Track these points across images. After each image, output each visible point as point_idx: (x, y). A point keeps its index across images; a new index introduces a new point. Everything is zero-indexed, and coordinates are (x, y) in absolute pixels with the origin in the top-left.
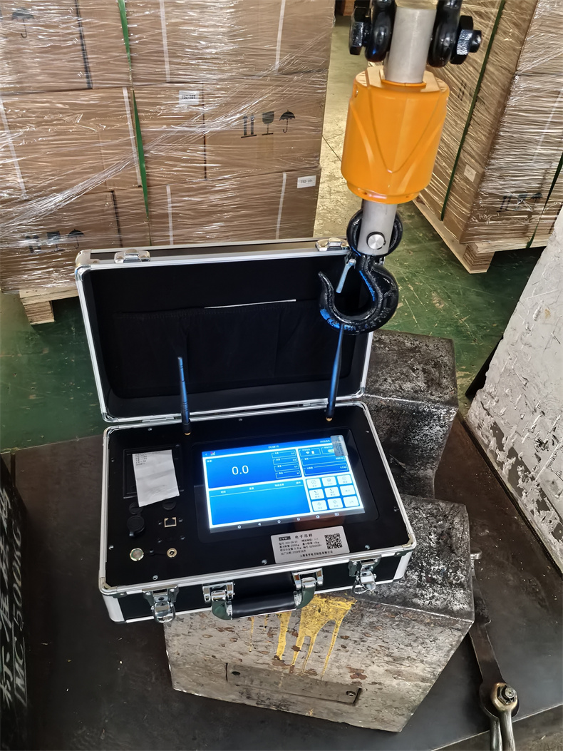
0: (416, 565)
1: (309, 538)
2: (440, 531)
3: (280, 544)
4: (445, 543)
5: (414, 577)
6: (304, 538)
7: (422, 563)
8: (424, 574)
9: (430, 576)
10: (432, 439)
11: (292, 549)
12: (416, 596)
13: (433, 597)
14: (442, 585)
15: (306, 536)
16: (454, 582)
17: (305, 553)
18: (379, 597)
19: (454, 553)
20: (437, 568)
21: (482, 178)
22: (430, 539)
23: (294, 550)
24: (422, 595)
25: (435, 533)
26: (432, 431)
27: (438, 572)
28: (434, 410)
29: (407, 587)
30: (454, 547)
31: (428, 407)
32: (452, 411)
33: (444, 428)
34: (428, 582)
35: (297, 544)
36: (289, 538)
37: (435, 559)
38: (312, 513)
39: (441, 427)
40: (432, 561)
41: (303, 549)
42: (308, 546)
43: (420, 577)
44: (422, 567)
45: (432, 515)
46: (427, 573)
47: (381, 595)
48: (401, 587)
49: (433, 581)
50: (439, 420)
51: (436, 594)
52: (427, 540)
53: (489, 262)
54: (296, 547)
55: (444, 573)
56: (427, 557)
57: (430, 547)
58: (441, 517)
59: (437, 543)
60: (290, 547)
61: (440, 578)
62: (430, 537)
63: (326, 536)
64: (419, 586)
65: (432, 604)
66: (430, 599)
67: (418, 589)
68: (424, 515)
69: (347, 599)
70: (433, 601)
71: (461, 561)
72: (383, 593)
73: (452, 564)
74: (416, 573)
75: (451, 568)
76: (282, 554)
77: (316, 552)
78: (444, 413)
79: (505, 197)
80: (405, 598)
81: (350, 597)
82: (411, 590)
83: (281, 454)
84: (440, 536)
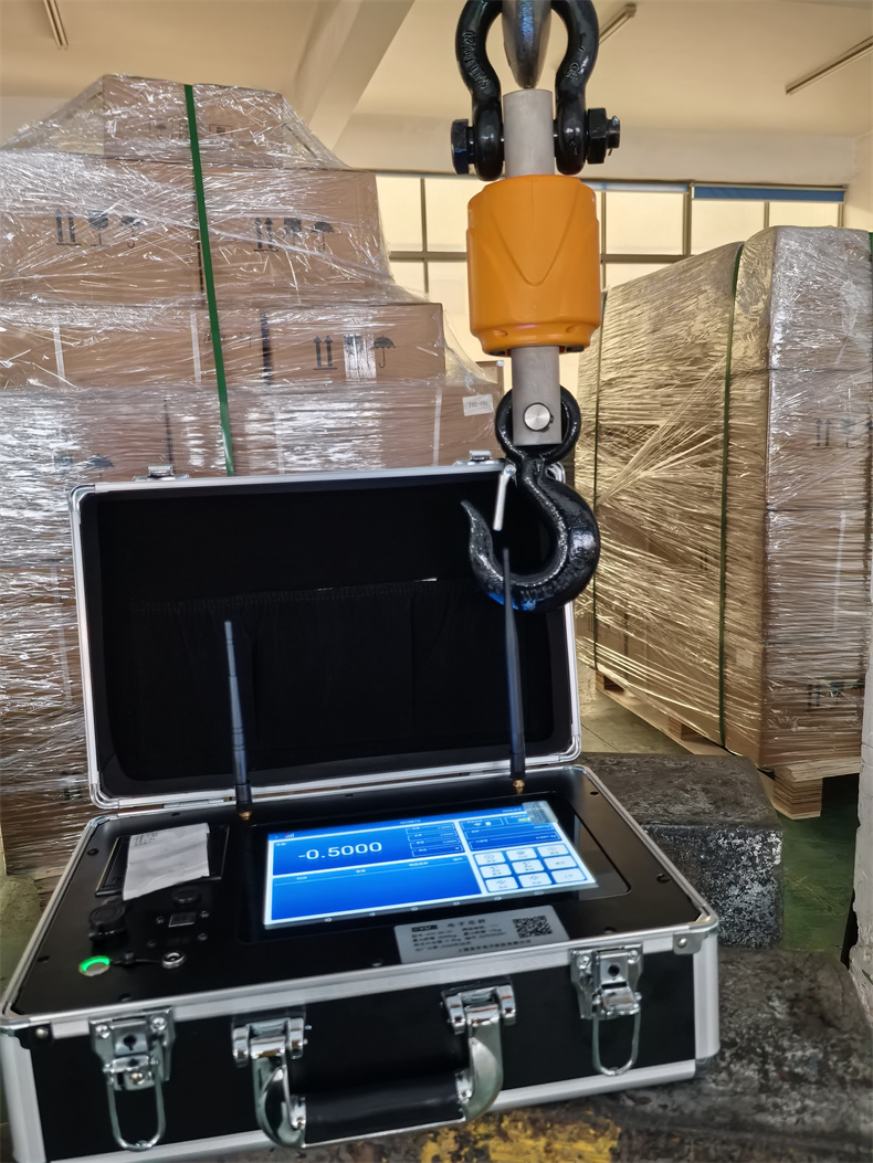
0: (748, 1052)
1: (478, 925)
2: (790, 994)
3: (414, 936)
4: (809, 1012)
5: (749, 1073)
6: (465, 926)
7: (763, 1048)
8: (771, 1067)
9: (786, 1069)
10: (753, 921)
11: (440, 942)
12: (761, 1109)
13: (804, 1109)
14: (820, 1084)
15: (471, 922)
16: (848, 1078)
17: (468, 946)
18: (671, 1114)
19: (834, 1027)
20: (799, 1054)
21: (765, 659)
22: (773, 1008)
23: (444, 943)
24: (776, 1106)
25: (780, 998)
26: (746, 898)
27: (805, 1062)
28: (738, 841)
29: (736, 1093)
30: (830, 1016)
31: (726, 837)
32: (773, 838)
33: (769, 887)
34: (783, 1079)
35: (453, 934)
36: (434, 927)
37: (790, 1039)
38: (484, 894)
39: (763, 882)
40: (786, 1043)
41: (463, 940)
42: (477, 935)
43: (764, 1073)
44: (765, 1055)
45: (768, 970)
46: (779, 1064)
47: (674, 1110)
48: (722, 1094)
49: (796, 1080)
50: (754, 866)
51: (808, 1102)
52: (767, 1009)
53: (820, 798)
54: (450, 939)
55: (819, 1063)
56: (772, 1036)
57: (775, 1020)
58: (787, 973)
59: (792, 1014)
60: (436, 939)
61: (814, 1072)
62: (771, 1003)
63: (516, 921)
64: (764, 1089)
65: (804, 1123)
66: (799, 1112)
67: (763, 1097)
68: (749, 972)
69: (594, 1126)
70: (807, 1117)
71: (852, 1039)
72: (679, 1107)
73: (833, 1046)
74: (753, 1066)
75: (834, 1053)
76: (418, 950)
77: (493, 943)
78: (758, 847)
79: (810, 687)
80: (735, 1115)
81: (602, 1120)
82: (747, 1098)
83: (422, 829)
84: (793, 1002)
